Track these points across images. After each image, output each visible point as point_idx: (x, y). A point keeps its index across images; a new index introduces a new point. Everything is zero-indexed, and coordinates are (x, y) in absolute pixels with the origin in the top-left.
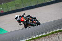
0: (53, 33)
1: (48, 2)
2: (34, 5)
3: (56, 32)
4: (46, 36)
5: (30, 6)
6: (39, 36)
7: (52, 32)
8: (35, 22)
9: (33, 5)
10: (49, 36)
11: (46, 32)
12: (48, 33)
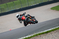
0: (37, 35)
1: (32, 5)
2: (19, 9)
3: (39, 34)
4: (30, 38)
5: (15, 9)
6: (23, 38)
7: (35, 34)
8: (34, 20)
9: (17, 9)
10: (33, 38)
11: (30, 34)
12: (32, 35)
